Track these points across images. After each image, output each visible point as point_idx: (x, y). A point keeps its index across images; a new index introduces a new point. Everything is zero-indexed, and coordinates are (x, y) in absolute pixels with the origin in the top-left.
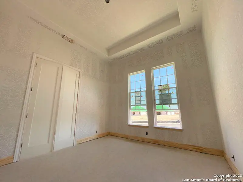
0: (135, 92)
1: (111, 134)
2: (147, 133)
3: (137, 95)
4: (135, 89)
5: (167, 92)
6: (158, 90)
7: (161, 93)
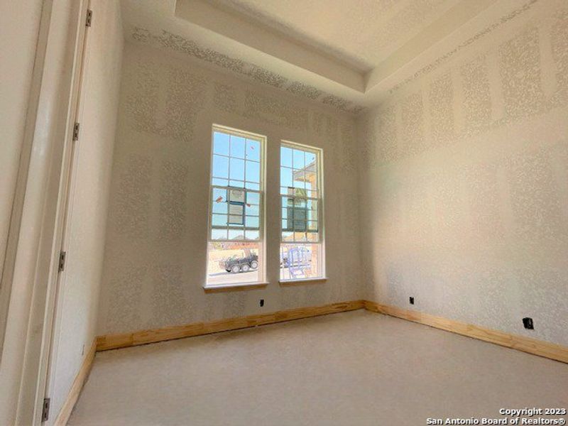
0: (229, 188)
1: (110, 344)
2: (262, 303)
3: (233, 199)
4: (229, 179)
5: (303, 205)
6: (288, 196)
7: (294, 204)
